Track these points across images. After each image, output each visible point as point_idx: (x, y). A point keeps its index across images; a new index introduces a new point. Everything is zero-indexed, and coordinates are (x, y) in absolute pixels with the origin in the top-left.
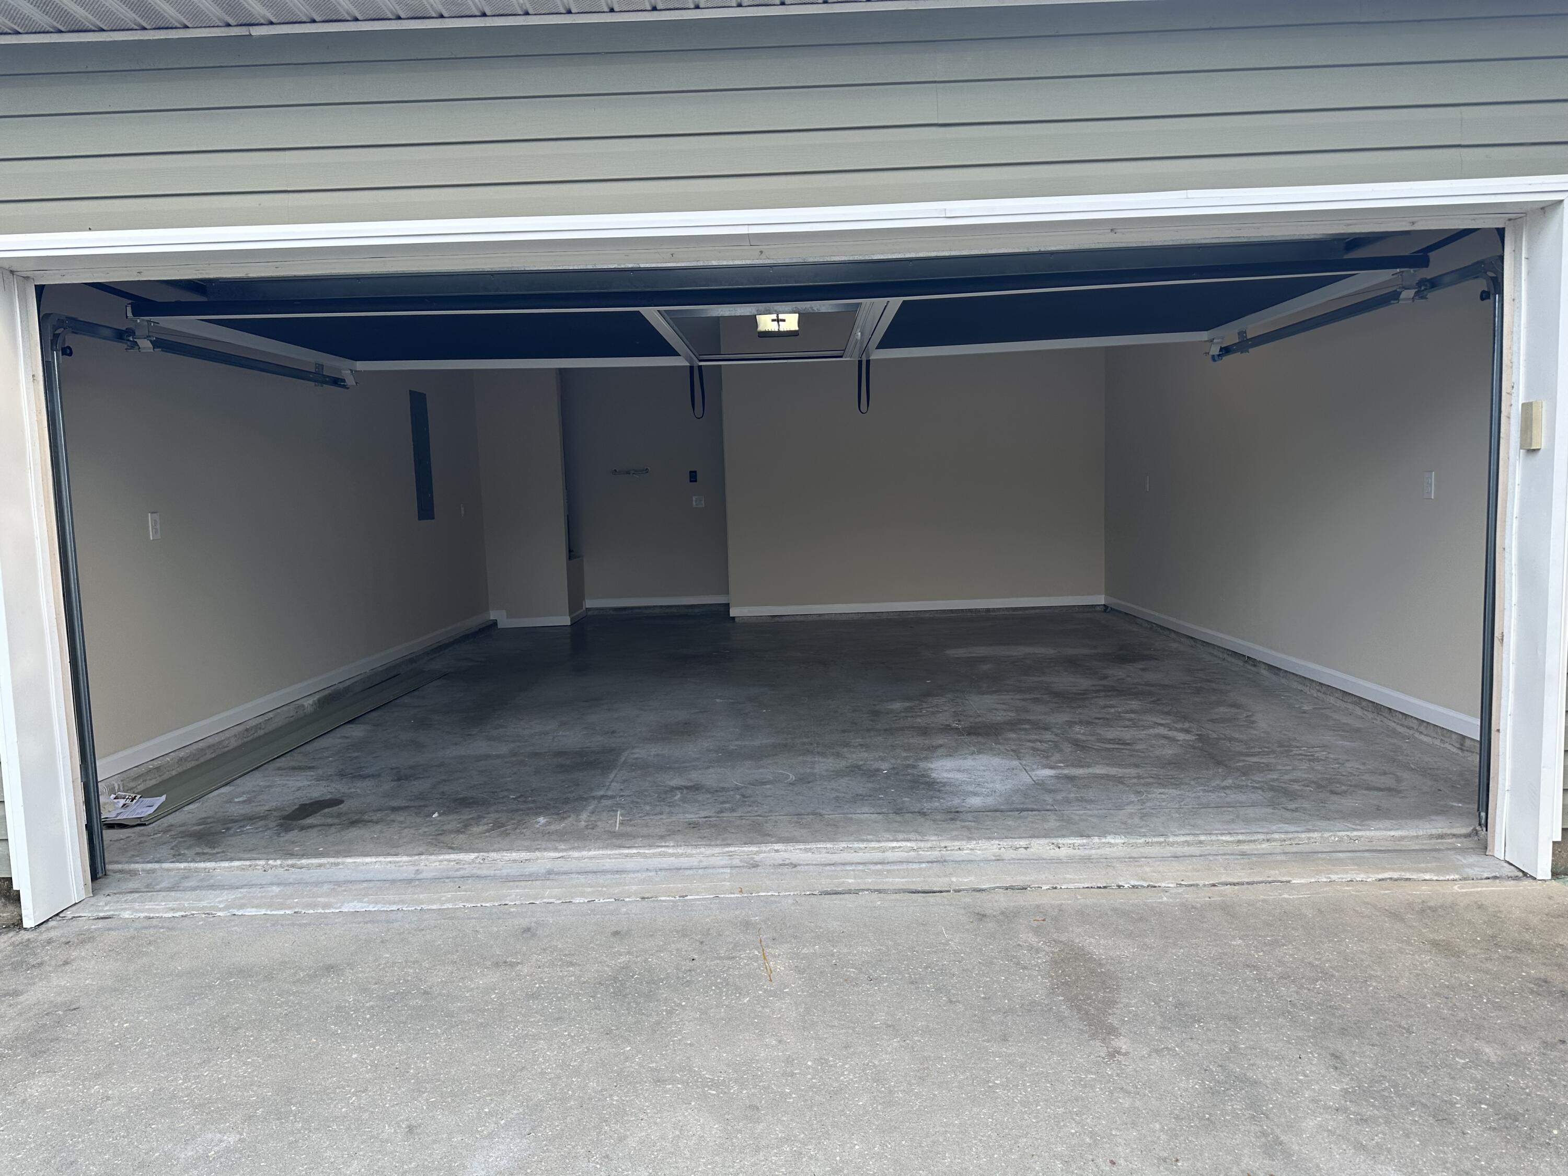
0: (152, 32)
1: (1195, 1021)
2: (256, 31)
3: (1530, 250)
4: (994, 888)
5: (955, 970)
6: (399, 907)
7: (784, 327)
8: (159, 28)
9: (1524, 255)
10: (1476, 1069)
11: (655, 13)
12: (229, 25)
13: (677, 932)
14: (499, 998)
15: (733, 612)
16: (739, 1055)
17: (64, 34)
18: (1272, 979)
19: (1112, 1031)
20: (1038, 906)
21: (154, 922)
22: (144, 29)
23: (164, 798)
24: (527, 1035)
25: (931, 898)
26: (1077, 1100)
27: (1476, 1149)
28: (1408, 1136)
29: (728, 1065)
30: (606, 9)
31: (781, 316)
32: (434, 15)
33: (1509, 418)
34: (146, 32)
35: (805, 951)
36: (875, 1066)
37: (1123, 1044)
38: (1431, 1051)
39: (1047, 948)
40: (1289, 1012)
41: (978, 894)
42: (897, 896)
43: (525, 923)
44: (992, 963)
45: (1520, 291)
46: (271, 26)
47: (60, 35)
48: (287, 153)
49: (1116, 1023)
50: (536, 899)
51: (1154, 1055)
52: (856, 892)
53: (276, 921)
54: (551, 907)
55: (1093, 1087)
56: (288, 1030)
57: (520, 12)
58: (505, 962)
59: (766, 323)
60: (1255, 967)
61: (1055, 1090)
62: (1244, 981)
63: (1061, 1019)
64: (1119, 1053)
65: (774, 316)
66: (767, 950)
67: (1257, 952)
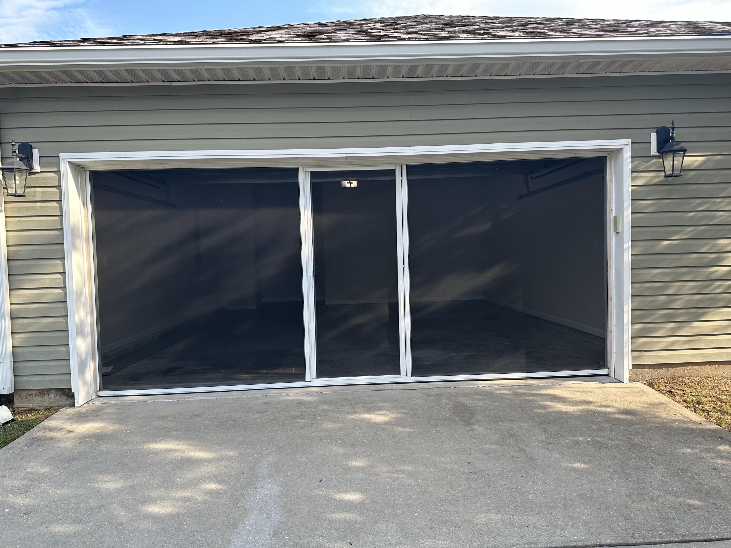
0: (136, 83)
1: (500, 421)
2: (174, 84)
3: (615, 164)
4: (434, 388)
5: (420, 410)
6: (217, 398)
7: (353, 185)
8: (139, 82)
9: (613, 166)
10: (589, 431)
11: (314, 80)
12: (164, 81)
13: (321, 402)
14: (261, 421)
15: (327, 303)
16: (347, 432)
17: (104, 83)
18: (527, 411)
19: (473, 424)
20: (449, 393)
21: (125, 404)
22: (133, 82)
23: (112, 367)
24: (273, 430)
25: (411, 391)
26: (459, 441)
27: (584, 449)
28: (564, 447)
29: (344, 435)
30: (298, 79)
31: (351, 182)
32: (237, 79)
33: (610, 221)
34: (134, 83)
35: (367, 406)
36: (393, 434)
37: (475, 427)
38: (576, 427)
39: (451, 404)
40: (532, 419)
41: (428, 390)
42: (399, 391)
43: (265, 401)
44: (432, 408)
45: (612, 178)
46: (179, 82)
47: (103, 83)
48: (183, 126)
49: (473, 422)
50: (268, 394)
51: (486, 430)
52: (385, 390)
53: (171, 403)
54: (274, 396)
55: (465, 438)
56: (187, 431)
57: (267, 79)
58: (261, 412)
59: (346, 184)
60: (522, 408)
61: (452, 439)
62: (518, 411)
63: (455, 421)
64: (474, 429)
65: (348, 182)
66: (354, 406)
67: (523, 404)
